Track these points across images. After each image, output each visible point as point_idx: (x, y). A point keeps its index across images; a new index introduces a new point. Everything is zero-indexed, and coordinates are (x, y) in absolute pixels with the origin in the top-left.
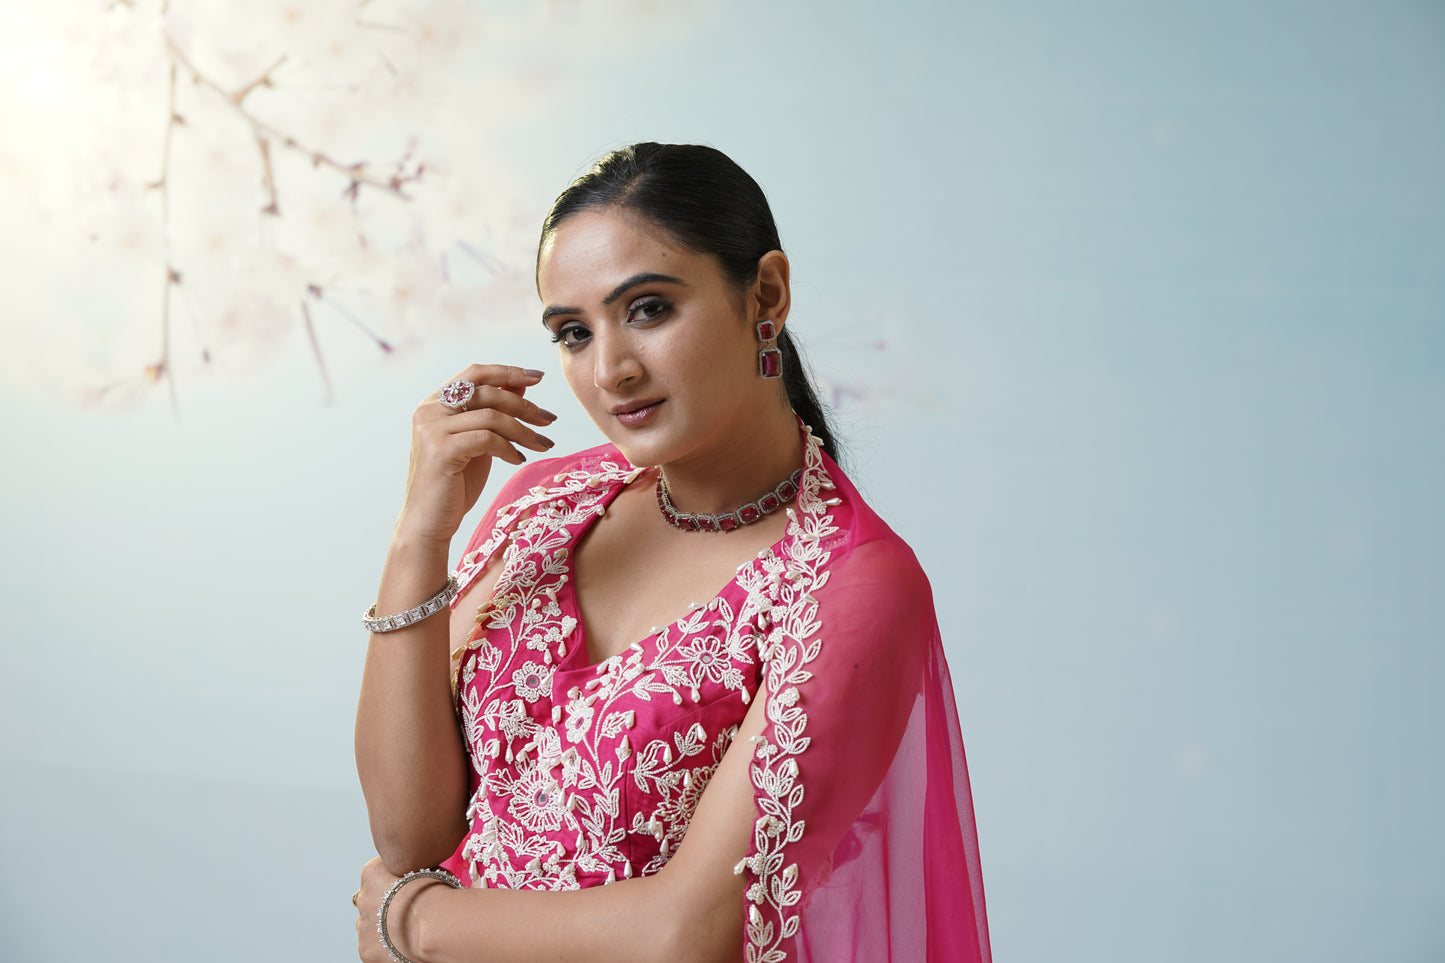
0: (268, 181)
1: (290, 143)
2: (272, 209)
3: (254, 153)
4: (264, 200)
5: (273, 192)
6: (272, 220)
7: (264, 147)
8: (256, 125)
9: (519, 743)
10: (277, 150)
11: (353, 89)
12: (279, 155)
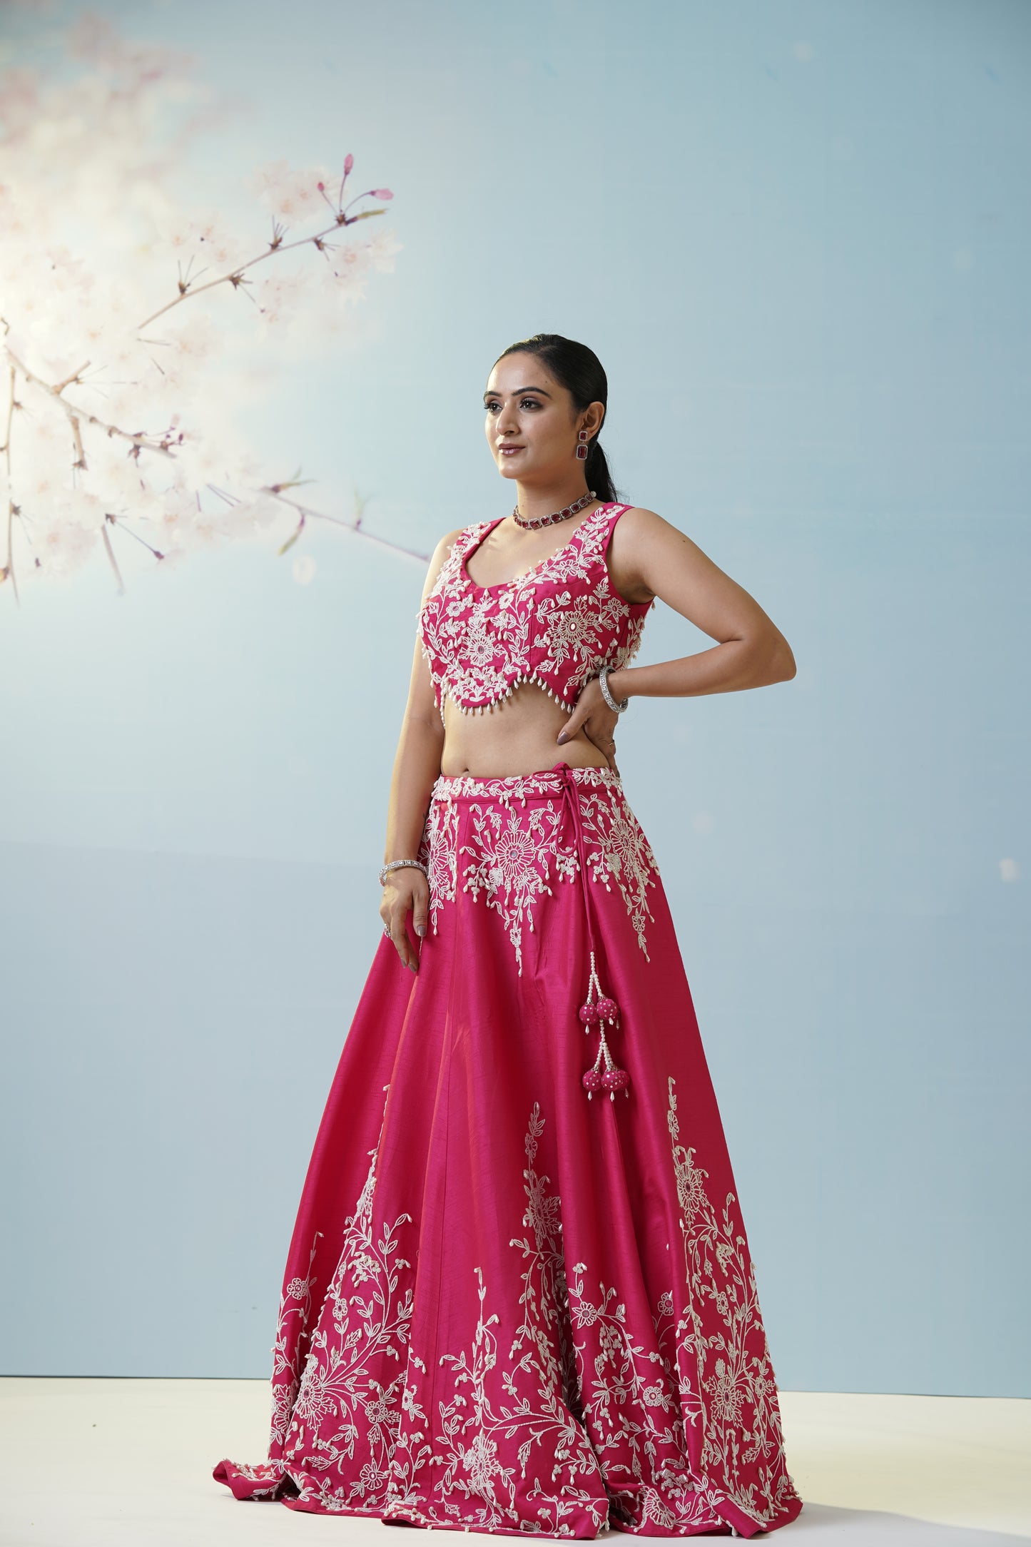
0: (78, 445)
1: (92, 420)
2: (81, 464)
3: (69, 427)
4: (77, 459)
5: (82, 453)
6: (82, 471)
7: (75, 423)
8: (70, 408)
10: (85, 424)
11: (135, 383)
12: (86, 428)
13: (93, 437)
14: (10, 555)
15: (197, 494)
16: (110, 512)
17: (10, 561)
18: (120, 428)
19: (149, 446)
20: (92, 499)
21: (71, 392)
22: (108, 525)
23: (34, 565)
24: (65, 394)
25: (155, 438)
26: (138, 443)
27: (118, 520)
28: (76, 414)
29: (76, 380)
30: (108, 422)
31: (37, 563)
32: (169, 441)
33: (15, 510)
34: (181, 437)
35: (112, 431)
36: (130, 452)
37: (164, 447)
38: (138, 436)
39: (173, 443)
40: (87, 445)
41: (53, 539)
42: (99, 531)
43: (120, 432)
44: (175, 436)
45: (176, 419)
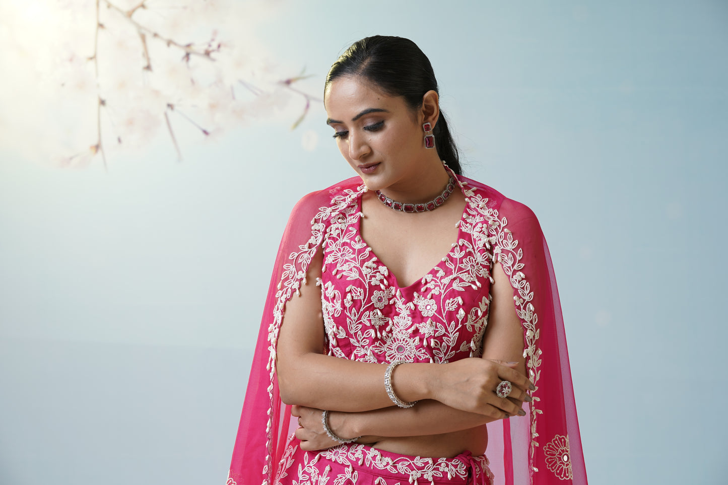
0: (146, 54)
1: (156, 35)
2: (148, 68)
3: (139, 41)
4: (145, 64)
5: (148, 59)
6: (149, 73)
7: (143, 38)
8: (139, 27)
9: (382, 328)
10: (150, 39)
12: (151, 41)
13: (156, 47)
14: (100, 135)
15: (232, 88)
16: (171, 102)
17: (100, 140)
18: (176, 40)
19: (196, 53)
20: (156, 93)
21: (140, 15)
22: (169, 112)
23: (116, 142)
24: (136, 16)
25: (200, 46)
26: (188, 50)
27: (176, 108)
28: (143, 31)
29: (143, 6)
30: (167, 36)
31: (119, 140)
32: (210, 49)
33: (103, 103)
34: (219, 46)
35: (169, 43)
36: (183, 58)
37: (207, 53)
38: (189, 46)
39: (213, 51)
40: (152, 54)
41: (130, 123)
42: (162, 117)
43: (175, 44)
44: (214, 45)
45: (215, 33)
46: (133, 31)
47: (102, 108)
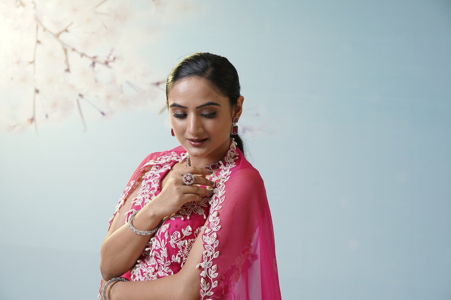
0: (67, 62)
1: (74, 50)
2: (68, 70)
3: (62, 53)
4: (66, 67)
5: (68, 65)
6: (68, 74)
7: (66, 51)
8: (63, 44)
10: (70, 52)
11: (94, 33)
12: (70, 53)
13: (74, 58)
14: (34, 112)
15: (121, 85)
16: (82, 93)
17: (34, 115)
18: (86, 53)
19: (99, 63)
20: (72, 87)
21: (64, 37)
22: (80, 99)
23: (45, 117)
24: (62, 37)
25: (102, 58)
26: (94, 60)
27: (85, 97)
28: (66, 47)
29: (66, 31)
30: (81, 50)
31: (47, 116)
32: (109, 60)
33: (37, 91)
34: (114, 59)
35: (82, 55)
36: (91, 65)
37: (107, 63)
38: (95, 57)
39: (110, 61)
40: (71, 62)
41: (54, 105)
42: (75, 103)
43: (86, 56)
44: (111, 58)
45: (112, 50)
46: (59, 46)
47: (37, 95)
